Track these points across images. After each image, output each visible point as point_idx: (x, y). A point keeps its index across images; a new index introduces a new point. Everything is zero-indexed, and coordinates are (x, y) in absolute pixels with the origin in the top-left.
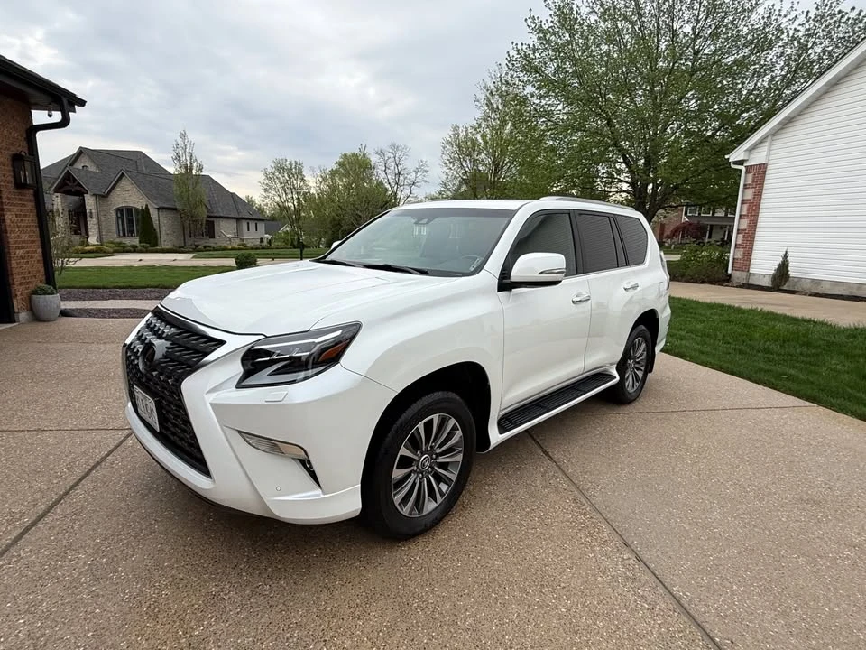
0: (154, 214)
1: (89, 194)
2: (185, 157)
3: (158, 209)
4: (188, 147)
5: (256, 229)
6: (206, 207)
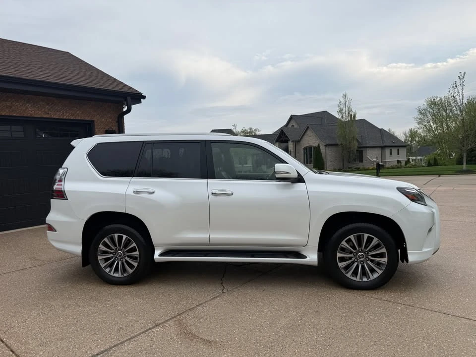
0: (322, 149)
1: (291, 141)
2: (345, 110)
3: (326, 146)
4: (347, 103)
5: (398, 154)
6: (358, 141)
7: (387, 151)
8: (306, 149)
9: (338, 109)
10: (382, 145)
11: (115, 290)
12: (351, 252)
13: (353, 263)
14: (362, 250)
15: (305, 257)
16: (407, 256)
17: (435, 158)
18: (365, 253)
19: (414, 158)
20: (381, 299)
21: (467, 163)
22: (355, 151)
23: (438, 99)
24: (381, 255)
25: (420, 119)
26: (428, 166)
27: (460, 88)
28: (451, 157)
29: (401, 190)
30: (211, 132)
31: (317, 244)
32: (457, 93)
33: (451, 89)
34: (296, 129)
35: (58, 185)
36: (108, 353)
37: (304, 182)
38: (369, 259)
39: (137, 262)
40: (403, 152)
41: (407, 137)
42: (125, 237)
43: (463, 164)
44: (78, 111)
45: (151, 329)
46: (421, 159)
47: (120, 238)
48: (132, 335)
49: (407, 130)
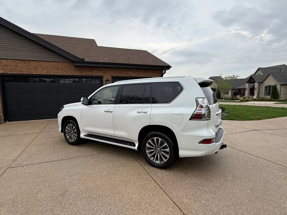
0: (278, 87)
1: (257, 82)
3: (281, 85)
8: (267, 87)
34: (261, 75)
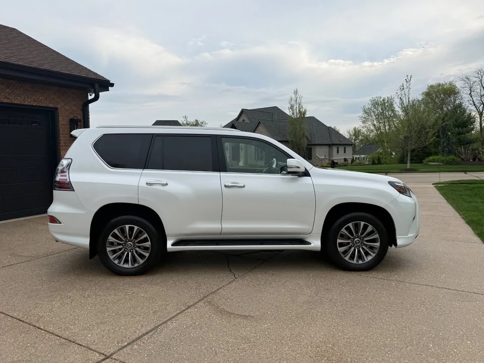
2: (296, 106)
4: (298, 100)
5: (345, 152)
6: (308, 139)
7: (335, 149)
9: (289, 106)
10: (330, 143)
11: (127, 280)
12: (349, 238)
13: (350, 248)
14: (358, 236)
15: (310, 244)
16: (396, 240)
17: (379, 157)
18: (360, 239)
19: (358, 156)
20: (376, 277)
21: (411, 163)
22: (305, 149)
23: (382, 99)
24: (374, 241)
25: (365, 118)
26: (372, 164)
27: (406, 90)
28: (392, 156)
29: (391, 184)
30: (153, 125)
31: (320, 232)
32: (404, 95)
33: (399, 91)
35: (61, 176)
36: (156, 331)
37: (310, 176)
38: (364, 243)
39: (148, 252)
40: (349, 150)
41: (351, 135)
42: (136, 228)
43: (407, 163)
44: (40, 96)
45: (184, 310)
46: (364, 158)
47: (131, 229)
48: (170, 316)
49: (352, 129)
